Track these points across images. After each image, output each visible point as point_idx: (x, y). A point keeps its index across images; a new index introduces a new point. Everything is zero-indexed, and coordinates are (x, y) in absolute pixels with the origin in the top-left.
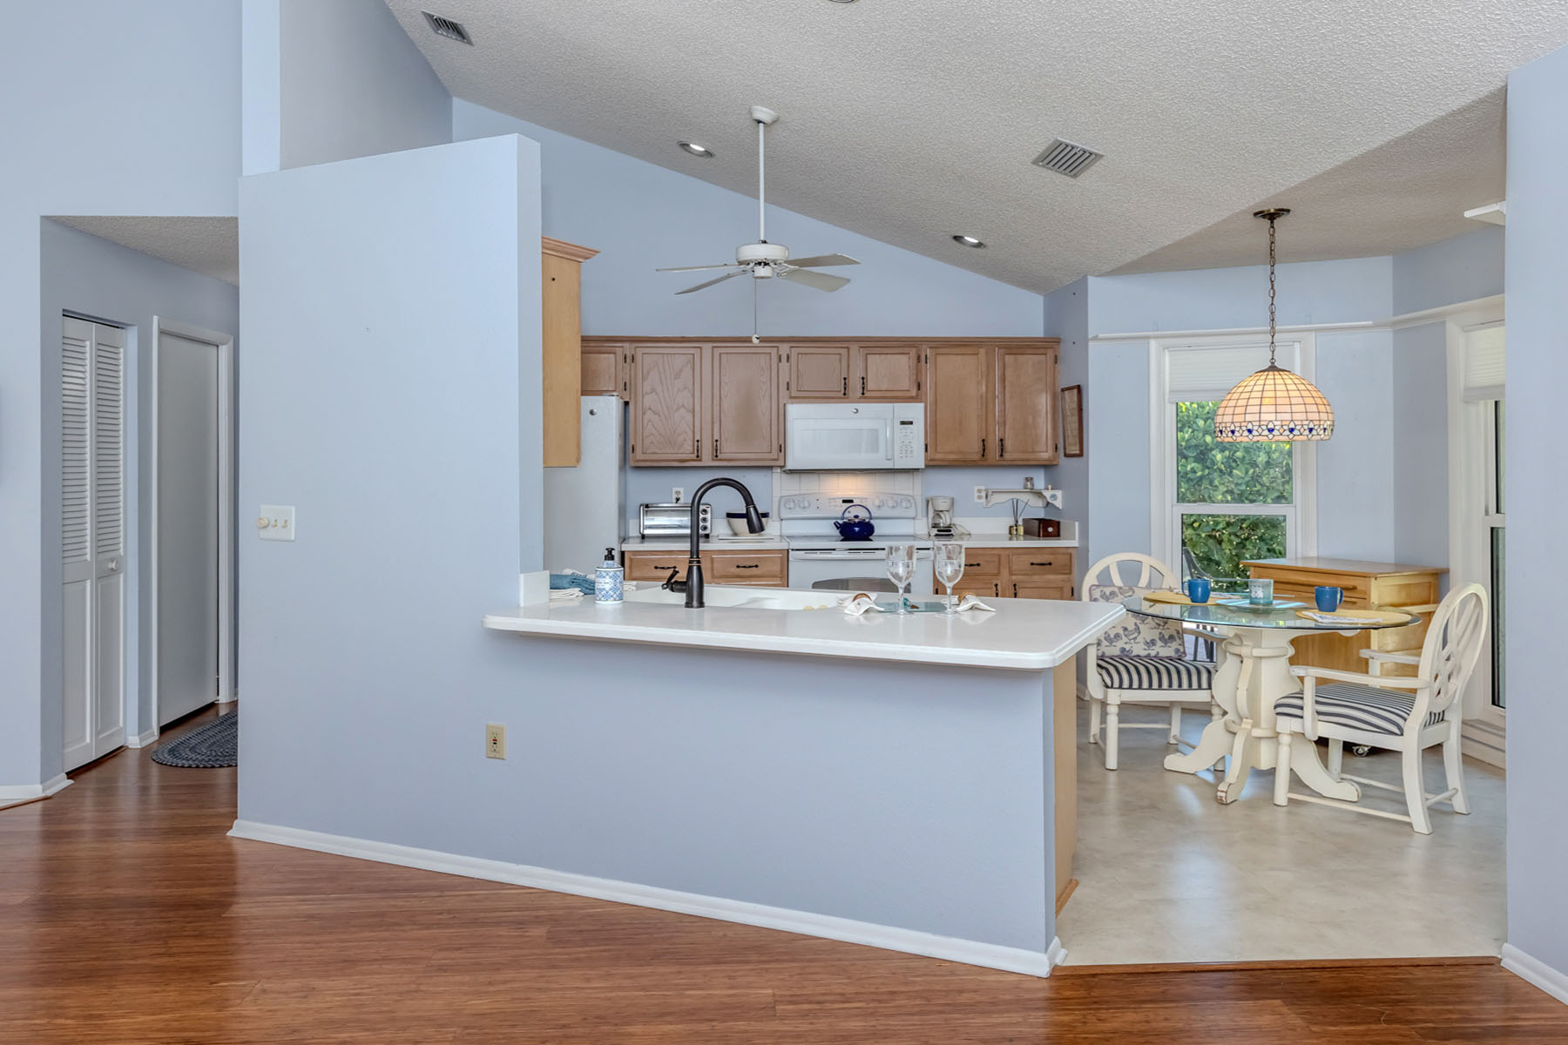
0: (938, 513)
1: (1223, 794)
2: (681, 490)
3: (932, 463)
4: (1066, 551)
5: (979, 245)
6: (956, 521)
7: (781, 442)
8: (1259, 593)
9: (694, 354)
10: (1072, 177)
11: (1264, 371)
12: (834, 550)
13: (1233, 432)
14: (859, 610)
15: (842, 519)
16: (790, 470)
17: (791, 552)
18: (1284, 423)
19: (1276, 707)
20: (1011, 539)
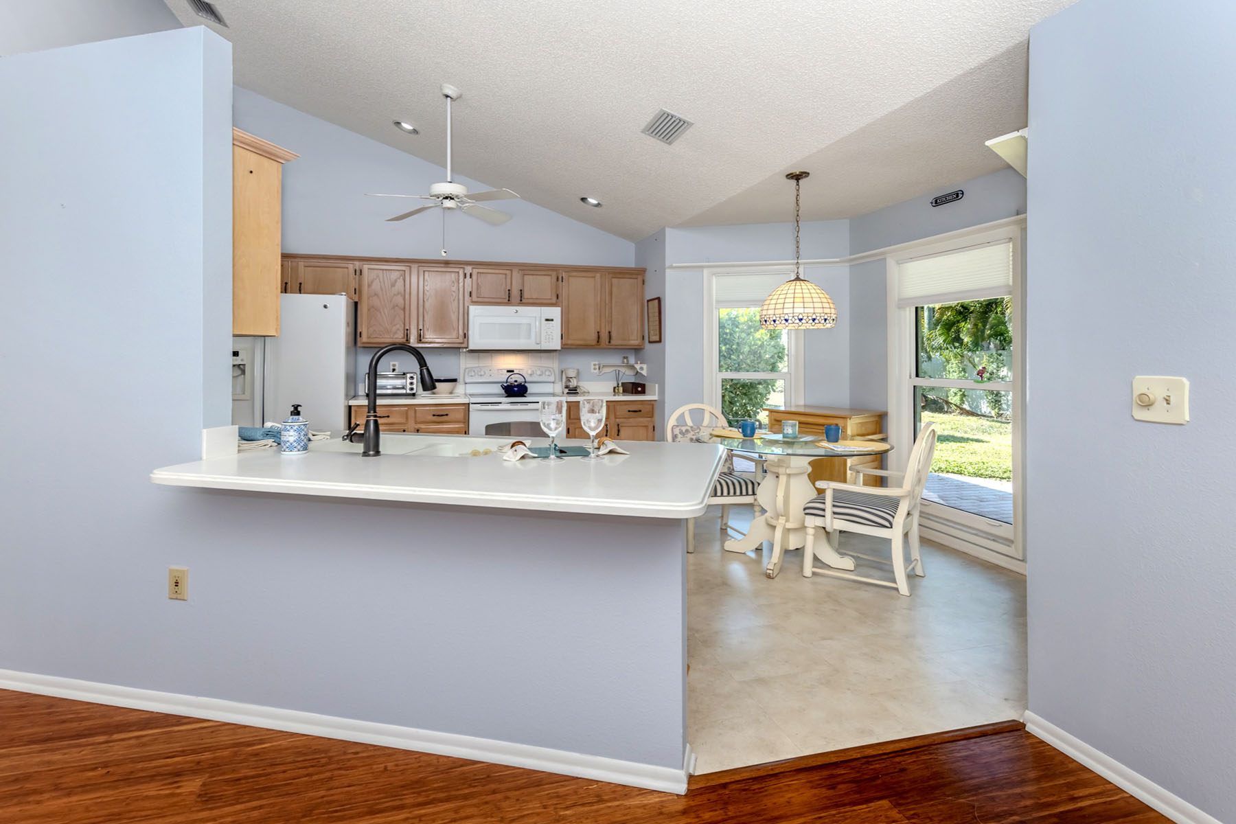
0: (568, 379)
1: (771, 572)
2: (396, 363)
3: (565, 346)
4: (649, 402)
5: (598, 205)
6: (581, 384)
7: (466, 332)
8: (789, 430)
9: (405, 271)
10: (668, 143)
11: (793, 281)
12: (500, 403)
13: (774, 321)
14: (516, 456)
15: (507, 382)
16: (471, 350)
17: (471, 405)
18: (809, 315)
19: (805, 509)
20: (614, 395)
